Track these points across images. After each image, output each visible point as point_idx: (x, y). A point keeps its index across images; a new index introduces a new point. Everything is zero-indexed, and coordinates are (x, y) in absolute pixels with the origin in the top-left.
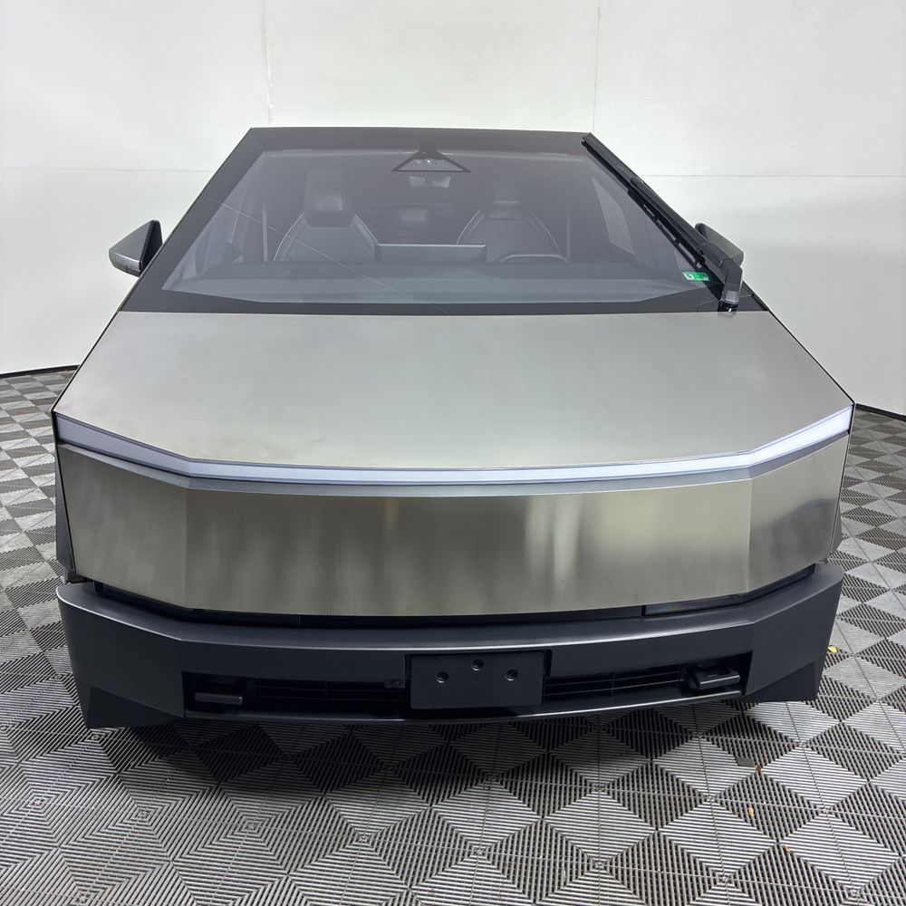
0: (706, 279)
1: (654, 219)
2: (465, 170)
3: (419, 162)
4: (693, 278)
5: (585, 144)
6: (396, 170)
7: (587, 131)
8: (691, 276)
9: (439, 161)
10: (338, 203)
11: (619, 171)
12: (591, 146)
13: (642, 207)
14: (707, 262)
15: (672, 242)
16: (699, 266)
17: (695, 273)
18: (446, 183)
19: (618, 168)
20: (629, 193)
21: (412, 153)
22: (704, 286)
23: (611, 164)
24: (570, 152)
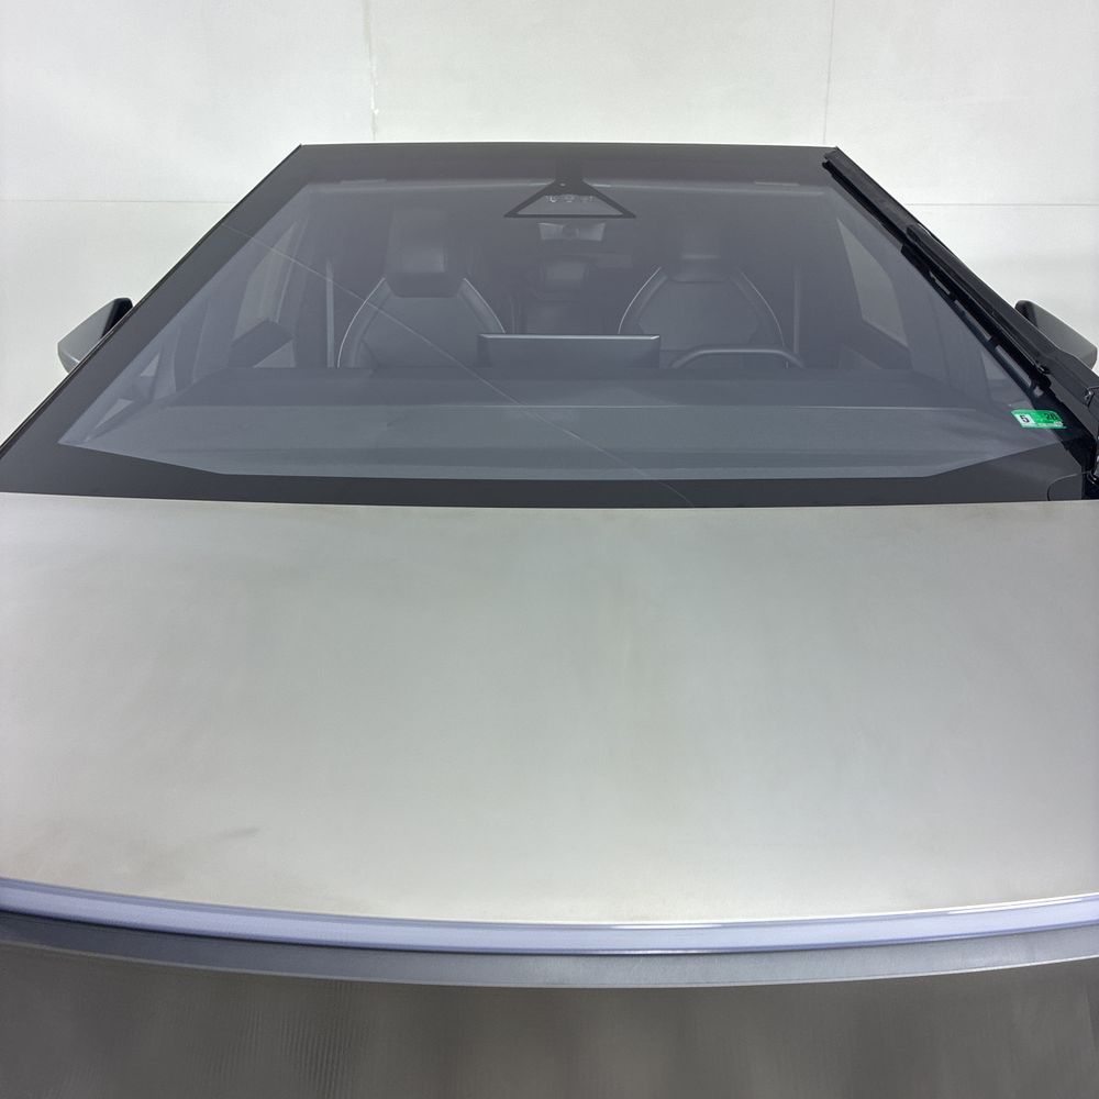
0: (1058, 424)
1: (950, 300)
2: (627, 214)
3: (552, 199)
4: (1032, 423)
5: (828, 166)
6: (513, 214)
7: (831, 145)
8: (1029, 419)
9: (585, 198)
10: (438, 262)
11: (885, 213)
12: (838, 169)
13: (926, 275)
14: (1055, 387)
15: (985, 344)
16: (1038, 392)
17: (1034, 412)
18: (597, 233)
19: (884, 207)
20: (904, 252)
21: (544, 184)
22: (1054, 440)
23: (872, 201)
24: (805, 180)
